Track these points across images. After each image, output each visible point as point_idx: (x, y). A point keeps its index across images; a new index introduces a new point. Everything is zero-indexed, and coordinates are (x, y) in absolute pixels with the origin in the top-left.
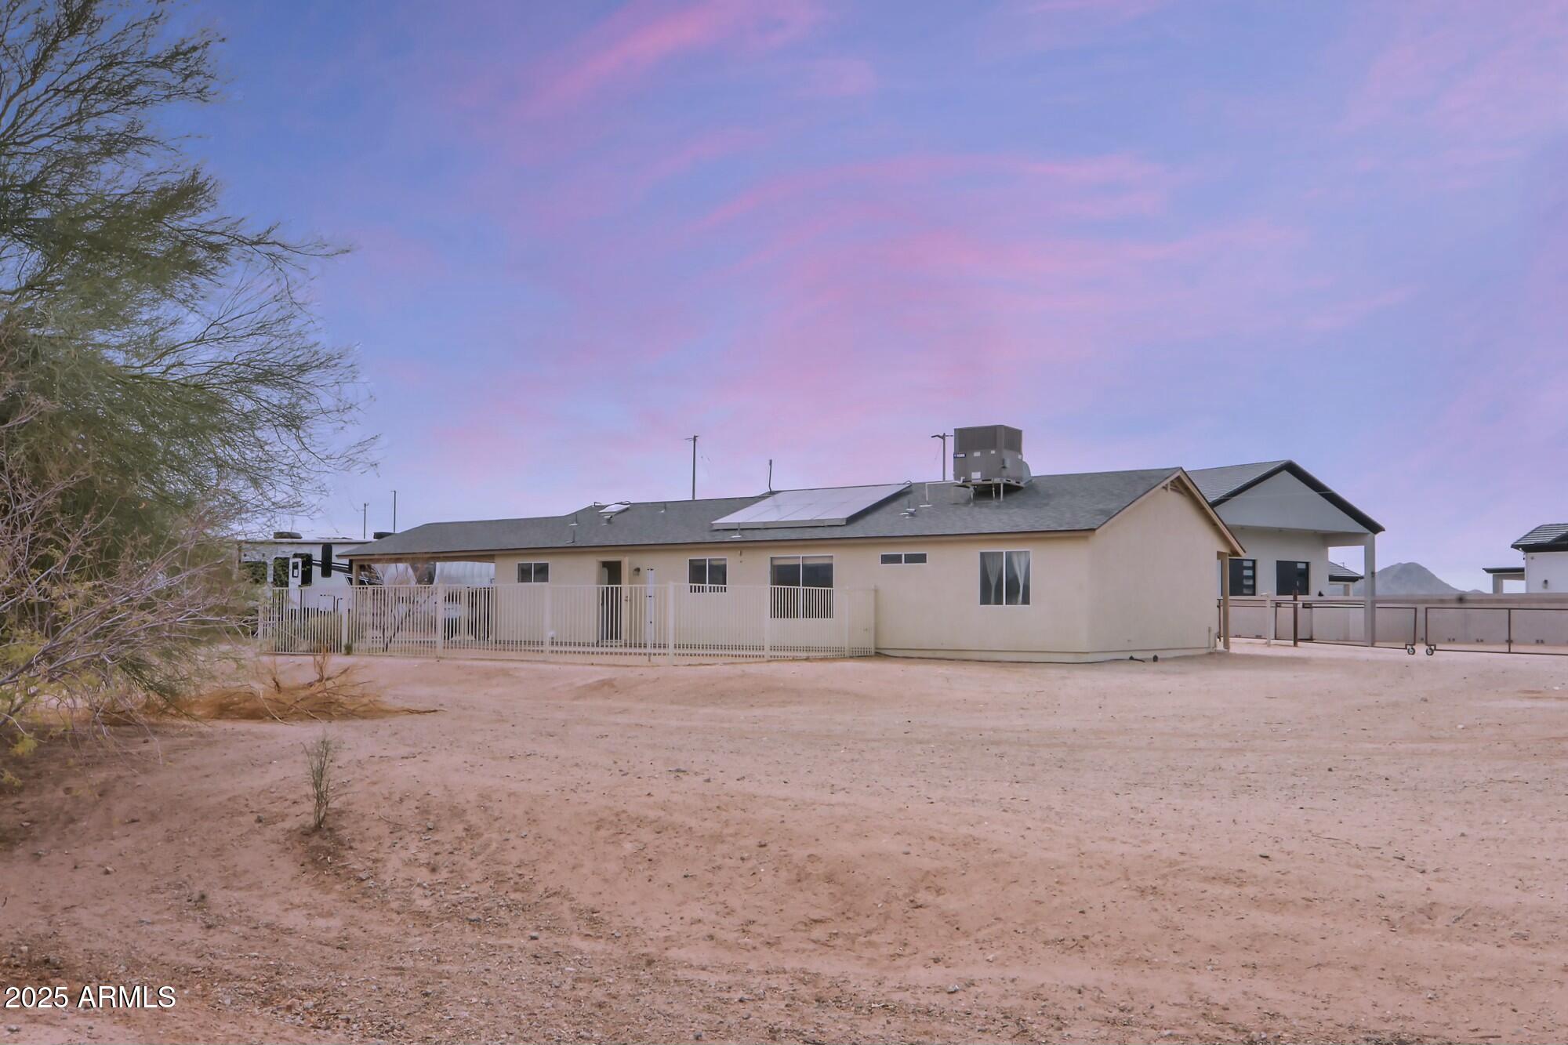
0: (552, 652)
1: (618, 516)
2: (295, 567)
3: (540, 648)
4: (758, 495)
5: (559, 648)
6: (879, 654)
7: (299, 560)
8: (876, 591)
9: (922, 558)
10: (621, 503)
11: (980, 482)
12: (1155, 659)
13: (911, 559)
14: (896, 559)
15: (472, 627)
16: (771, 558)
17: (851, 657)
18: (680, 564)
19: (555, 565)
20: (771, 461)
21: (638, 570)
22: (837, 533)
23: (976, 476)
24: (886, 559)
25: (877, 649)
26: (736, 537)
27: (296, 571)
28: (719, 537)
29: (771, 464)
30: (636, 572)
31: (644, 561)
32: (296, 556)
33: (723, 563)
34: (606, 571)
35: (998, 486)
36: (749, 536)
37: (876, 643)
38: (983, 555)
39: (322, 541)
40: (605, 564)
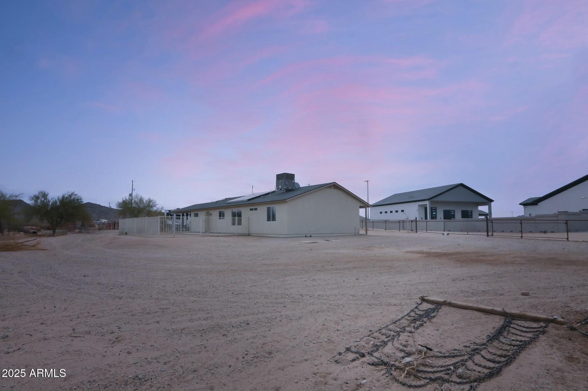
6: (249, 235)
8: (249, 218)
12: (311, 236)
13: (255, 209)
14: (252, 209)
16: (232, 210)
18: (218, 212)
21: (211, 214)
23: (280, 187)
33: (224, 212)
35: (284, 189)
37: (248, 232)
38: (267, 207)
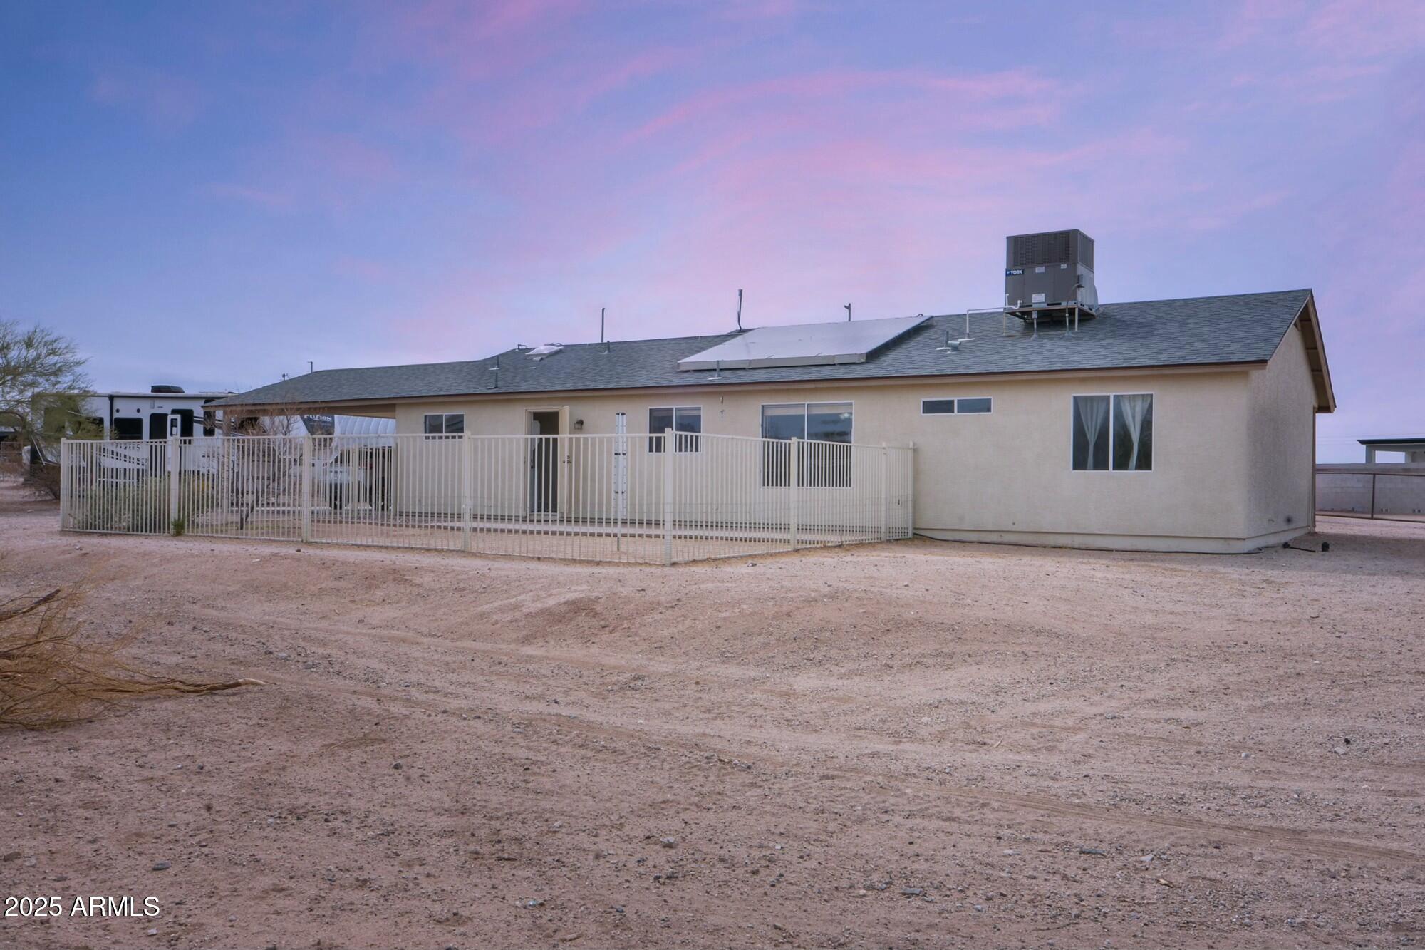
0: (475, 530)
1: (549, 359)
2: (174, 422)
3: (456, 524)
4: (725, 333)
5: (485, 525)
6: (919, 537)
7: (178, 417)
8: (915, 450)
9: (985, 406)
10: (552, 345)
11: (1045, 306)
13: (967, 407)
14: (946, 407)
15: (368, 494)
16: (763, 406)
17: (889, 541)
18: (640, 413)
19: (471, 416)
20: (741, 292)
21: (581, 423)
22: (858, 372)
23: (1039, 300)
24: (930, 407)
25: (915, 529)
26: (715, 378)
27: (174, 428)
28: (692, 379)
29: (741, 295)
30: (577, 426)
31: (590, 412)
32: (174, 412)
33: (694, 413)
34: (537, 424)
35: (1072, 311)
36: (732, 377)
37: (914, 522)
38: (1076, 399)
39: (204, 395)
40: (537, 416)
